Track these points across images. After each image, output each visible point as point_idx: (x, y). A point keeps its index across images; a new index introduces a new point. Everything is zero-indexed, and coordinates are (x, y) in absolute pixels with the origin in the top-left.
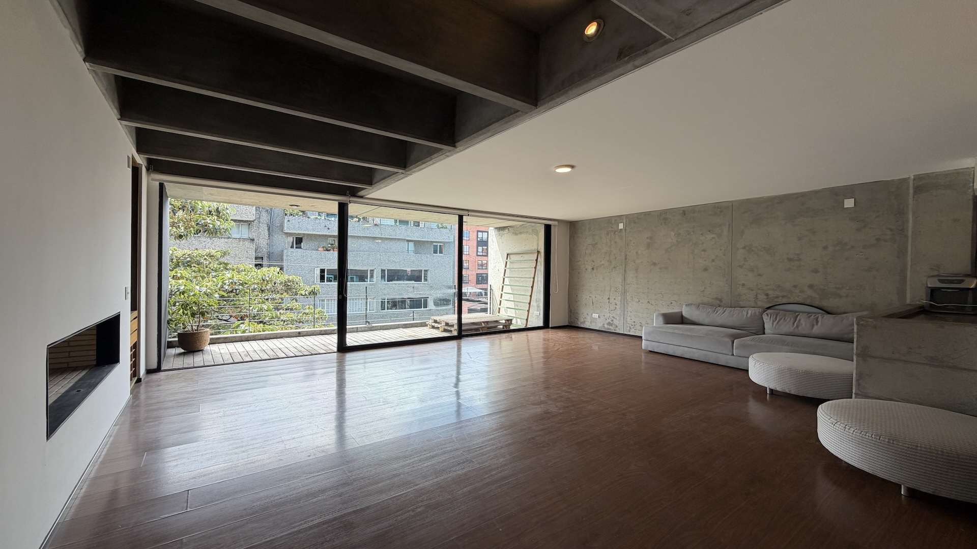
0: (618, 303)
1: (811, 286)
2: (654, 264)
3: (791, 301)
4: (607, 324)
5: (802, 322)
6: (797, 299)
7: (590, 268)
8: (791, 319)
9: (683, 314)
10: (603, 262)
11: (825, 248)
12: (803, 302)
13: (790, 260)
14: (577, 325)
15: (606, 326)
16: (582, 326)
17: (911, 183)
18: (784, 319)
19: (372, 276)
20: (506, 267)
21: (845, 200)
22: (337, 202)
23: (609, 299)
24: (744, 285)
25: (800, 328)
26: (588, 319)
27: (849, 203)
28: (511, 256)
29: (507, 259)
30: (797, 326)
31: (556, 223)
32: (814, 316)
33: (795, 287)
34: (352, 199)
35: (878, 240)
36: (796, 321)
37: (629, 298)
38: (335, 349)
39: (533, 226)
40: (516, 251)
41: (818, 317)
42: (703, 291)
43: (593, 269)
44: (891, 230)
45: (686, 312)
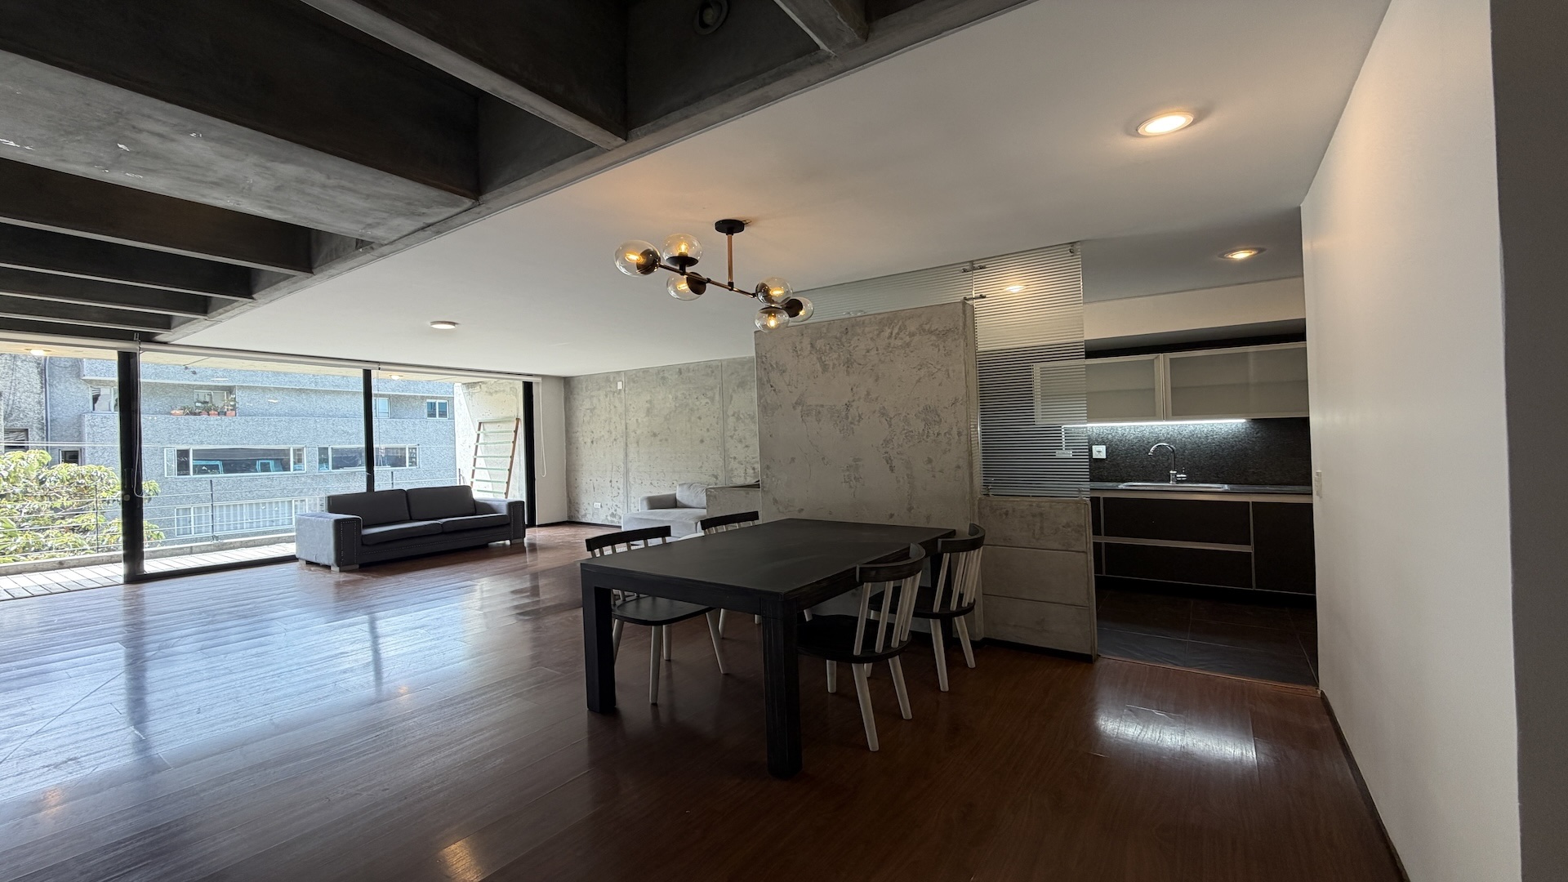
0: (621, 486)
2: (655, 435)
4: (611, 516)
7: (590, 441)
9: (677, 498)
10: (603, 433)
14: (578, 520)
15: (609, 518)
16: (584, 520)
19: (299, 461)
20: (478, 441)
22: (115, 352)
23: (611, 481)
24: (735, 458)
26: (590, 511)
28: (486, 426)
29: (479, 429)
31: (540, 379)
34: (143, 346)
37: (631, 479)
38: (121, 580)
39: (510, 383)
40: (490, 418)
42: (701, 467)
43: (592, 442)
45: (682, 495)
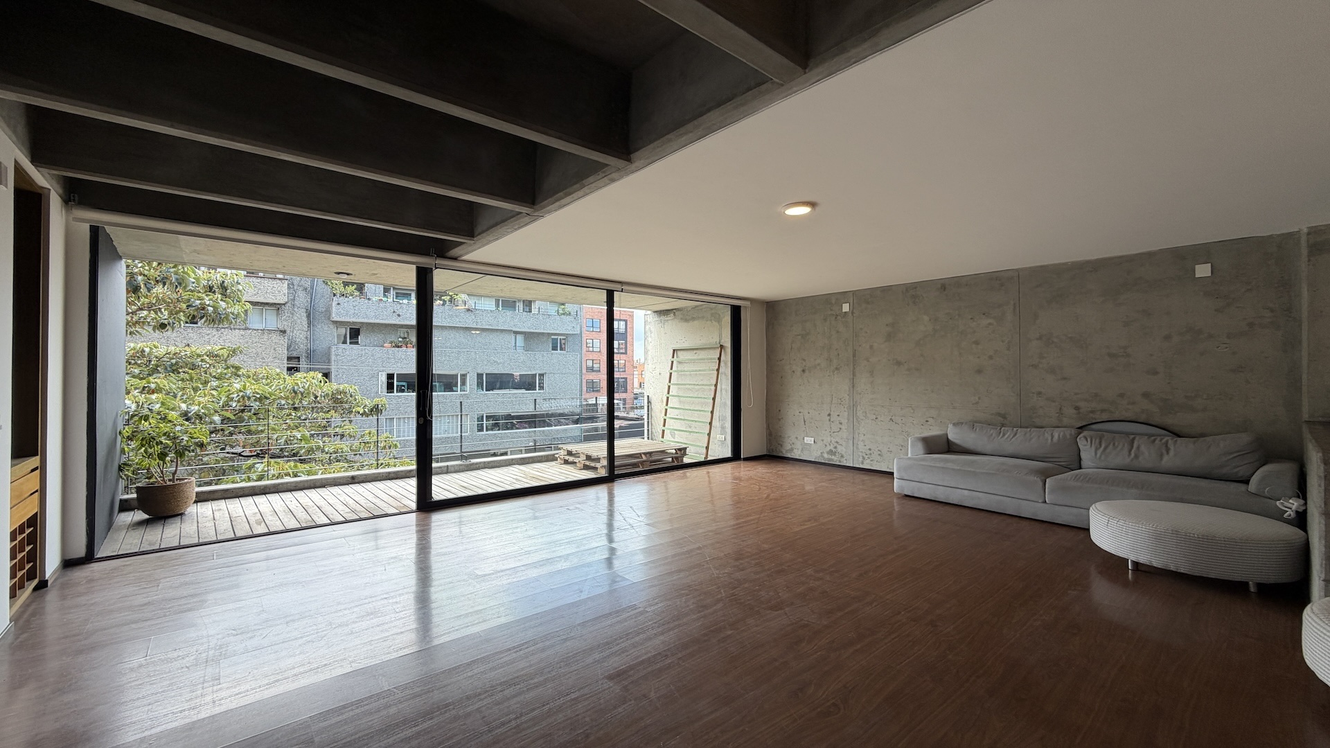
0: (845, 421)
1: (1146, 395)
2: (899, 363)
3: (1117, 416)
4: (828, 453)
5: (1143, 448)
6: (1129, 415)
7: (800, 370)
8: (1124, 445)
9: (950, 437)
10: (818, 361)
11: (1168, 338)
12: (1133, 418)
13: (1111, 355)
14: (781, 455)
15: (826, 455)
16: (789, 455)
17: (1304, 239)
18: (1114, 444)
19: (463, 383)
20: (671, 369)
21: (1196, 266)
22: (414, 267)
23: (829, 415)
24: (1040, 393)
25: (1141, 458)
26: (798, 445)
27: (1203, 271)
28: (679, 352)
29: (673, 357)
30: (1136, 456)
31: (748, 303)
32: (1161, 441)
33: (1122, 395)
34: (439, 261)
35: (1251, 325)
36: (1132, 447)
37: (860, 413)
38: (414, 506)
39: (712, 309)
40: (686, 345)
41: (1167, 441)
42: (977, 403)
43: (804, 371)
44: (1272, 311)
45: (954, 435)
